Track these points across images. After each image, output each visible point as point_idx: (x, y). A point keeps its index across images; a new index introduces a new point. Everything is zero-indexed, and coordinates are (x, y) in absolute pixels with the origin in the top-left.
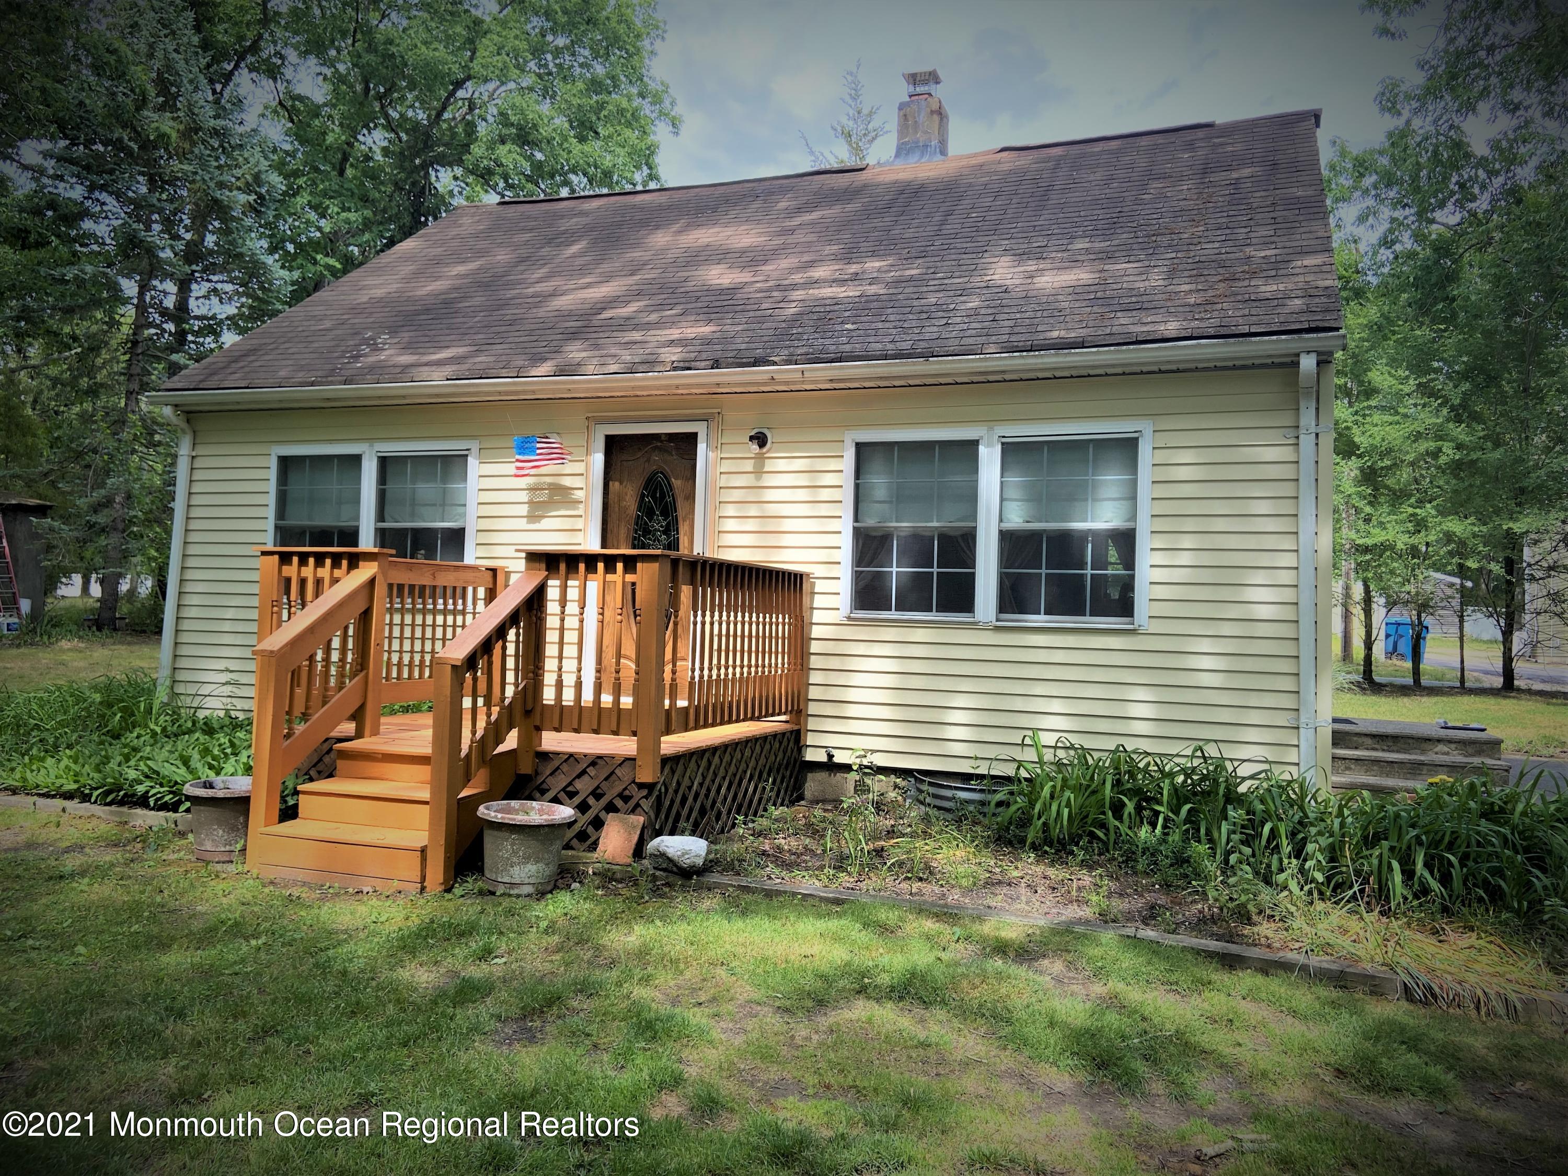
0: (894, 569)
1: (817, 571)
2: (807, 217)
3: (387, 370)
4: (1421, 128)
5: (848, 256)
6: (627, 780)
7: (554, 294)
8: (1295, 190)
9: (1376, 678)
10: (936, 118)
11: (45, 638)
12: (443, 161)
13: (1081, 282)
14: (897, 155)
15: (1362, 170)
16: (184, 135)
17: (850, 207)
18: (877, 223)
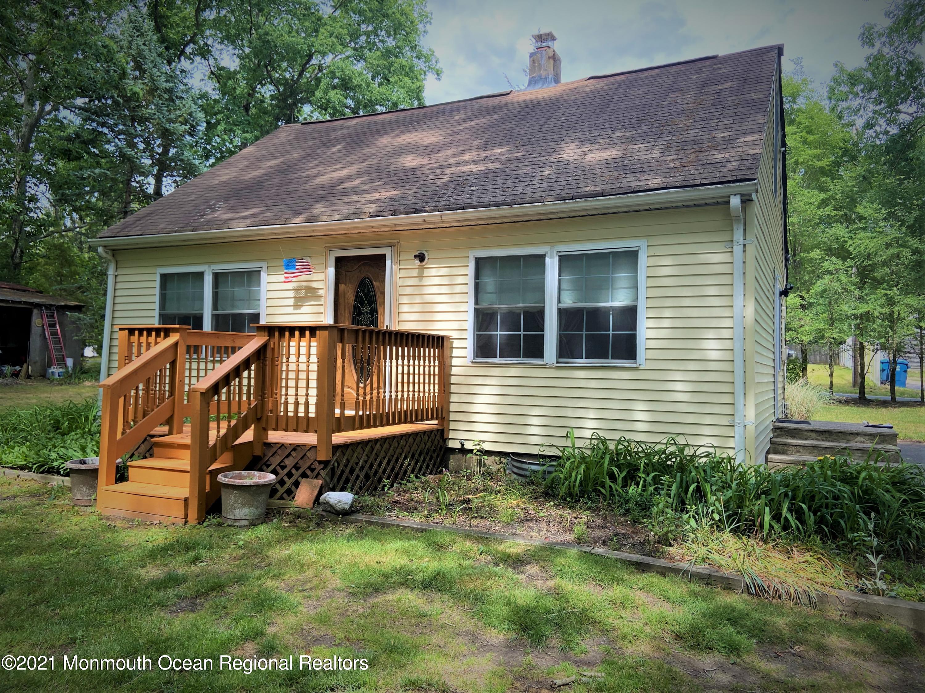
0: (499, 333)
1: (454, 334)
2: (469, 124)
3: (216, 223)
4: (888, 54)
5: (484, 147)
6: (312, 459)
7: (317, 176)
8: (753, 94)
9: (868, 396)
10: (552, 61)
11: (77, 380)
12: (304, 101)
13: (612, 157)
14: (529, 85)
15: (853, 81)
16: (149, 93)
17: (494, 117)
18: (507, 126)
